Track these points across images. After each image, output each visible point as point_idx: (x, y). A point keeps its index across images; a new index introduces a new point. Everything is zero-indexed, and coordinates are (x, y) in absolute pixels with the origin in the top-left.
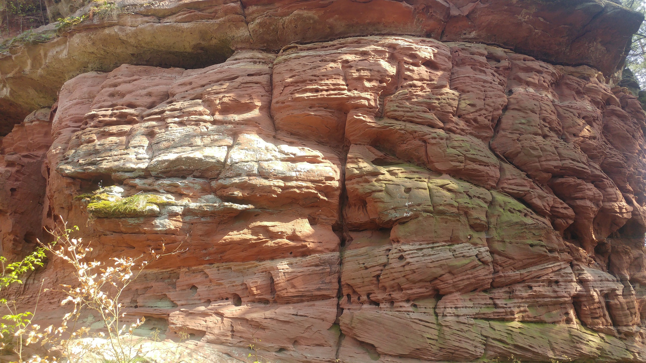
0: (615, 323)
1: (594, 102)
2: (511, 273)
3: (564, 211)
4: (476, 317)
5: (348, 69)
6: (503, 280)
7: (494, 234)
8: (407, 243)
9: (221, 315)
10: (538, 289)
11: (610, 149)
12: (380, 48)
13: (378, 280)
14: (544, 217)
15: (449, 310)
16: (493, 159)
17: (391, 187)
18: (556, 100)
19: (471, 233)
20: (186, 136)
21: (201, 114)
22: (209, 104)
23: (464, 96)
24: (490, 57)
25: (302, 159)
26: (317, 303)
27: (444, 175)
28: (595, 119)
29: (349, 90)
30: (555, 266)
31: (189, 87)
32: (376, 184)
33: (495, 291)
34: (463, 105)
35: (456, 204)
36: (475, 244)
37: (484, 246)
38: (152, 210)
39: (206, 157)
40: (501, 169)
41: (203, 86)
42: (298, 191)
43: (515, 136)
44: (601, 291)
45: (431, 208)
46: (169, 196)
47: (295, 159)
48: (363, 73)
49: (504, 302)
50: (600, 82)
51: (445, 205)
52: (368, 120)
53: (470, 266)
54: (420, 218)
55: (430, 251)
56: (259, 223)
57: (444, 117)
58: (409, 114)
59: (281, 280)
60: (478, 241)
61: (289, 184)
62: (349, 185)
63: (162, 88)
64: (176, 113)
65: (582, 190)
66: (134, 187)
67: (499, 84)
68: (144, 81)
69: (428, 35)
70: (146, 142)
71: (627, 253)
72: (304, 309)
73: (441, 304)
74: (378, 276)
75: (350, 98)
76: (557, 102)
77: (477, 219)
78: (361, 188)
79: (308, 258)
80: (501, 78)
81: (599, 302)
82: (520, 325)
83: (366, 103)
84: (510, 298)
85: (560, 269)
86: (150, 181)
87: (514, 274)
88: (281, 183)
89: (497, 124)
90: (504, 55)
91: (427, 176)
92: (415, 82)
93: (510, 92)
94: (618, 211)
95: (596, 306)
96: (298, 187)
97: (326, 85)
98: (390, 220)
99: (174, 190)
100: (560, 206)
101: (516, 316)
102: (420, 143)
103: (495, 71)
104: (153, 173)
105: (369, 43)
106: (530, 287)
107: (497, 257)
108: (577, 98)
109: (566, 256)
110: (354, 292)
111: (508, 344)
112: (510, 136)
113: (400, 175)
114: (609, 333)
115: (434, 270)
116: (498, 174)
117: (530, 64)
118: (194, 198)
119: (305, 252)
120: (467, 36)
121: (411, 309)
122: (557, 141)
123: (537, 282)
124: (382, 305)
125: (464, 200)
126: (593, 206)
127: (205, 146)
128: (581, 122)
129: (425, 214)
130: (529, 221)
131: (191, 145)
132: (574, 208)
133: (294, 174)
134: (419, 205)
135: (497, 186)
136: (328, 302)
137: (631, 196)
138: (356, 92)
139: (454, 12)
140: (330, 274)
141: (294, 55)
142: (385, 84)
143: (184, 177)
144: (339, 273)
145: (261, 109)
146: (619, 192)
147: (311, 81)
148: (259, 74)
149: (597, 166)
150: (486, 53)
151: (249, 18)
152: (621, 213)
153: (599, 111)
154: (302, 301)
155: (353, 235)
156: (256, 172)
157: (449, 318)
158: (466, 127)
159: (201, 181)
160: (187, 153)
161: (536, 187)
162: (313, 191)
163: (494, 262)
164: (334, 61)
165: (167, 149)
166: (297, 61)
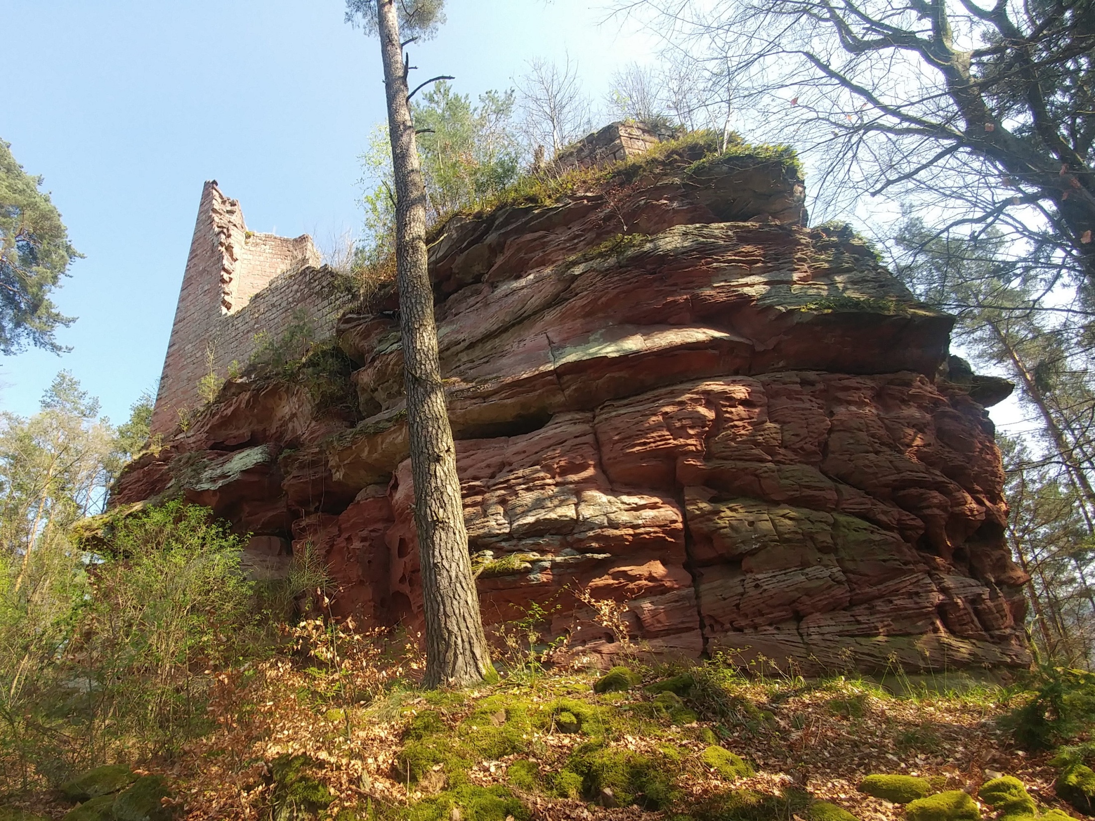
0: (987, 629)
1: (920, 407)
2: (867, 590)
3: (913, 523)
4: (841, 634)
5: (669, 420)
6: (860, 596)
7: (843, 554)
8: (760, 572)
9: (600, 652)
10: (898, 602)
11: (949, 452)
12: (694, 396)
13: (738, 609)
14: (892, 531)
15: (812, 630)
16: (829, 483)
17: (734, 523)
18: (881, 413)
19: (820, 555)
20: (537, 500)
21: (543, 479)
22: (548, 469)
23: (785, 427)
24: (804, 383)
25: (644, 507)
26: (683, 635)
27: (782, 505)
28: (926, 425)
29: (675, 439)
30: (913, 578)
31: (523, 455)
32: (719, 521)
33: (854, 608)
34: (787, 436)
35: (800, 531)
36: (826, 566)
37: (835, 567)
38: (526, 567)
39: (560, 516)
40: (837, 491)
41: (537, 453)
42: (647, 537)
43: (846, 457)
44: (965, 597)
45: (777, 538)
46: (535, 553)
47: (638, 508)
48: (684, 422)
49: (866, 618)
50: (923, 384)
51: (789, 533)
52: (699, 464)
53: (825, 586)
54: (769, 548)
55: (784, 577)
56: (617, 569)
57: (770, 450)
58: (737, 453)
59: (646, 616)
60: (829, 563)
61: (638, 531)
62: (692, 525)
63: (497, 459)
64: (520, 480)
65: (926, 499)
66: (501, 549)
67: (819, 408)
68: (480, 455)
69: (736, 373)
70: (501, 510)
71: (989, 556)
72: (673, 640)
73: (803, 625)
74: (737, 605)
75: (677, 446)
76: (882, 414)
77: (823, 542)
78: (705, 527)
79: (667, 595)
80: (819, 401)
81: (965, 609)
82: (886, 638)
83: (694, 448)
84: (871, 614)
85: (919, 581)
86: (514, 542)
87: (873, 590)
88: (631, 531)
89: (824, 447)
90: (817, 378)
91: (766, 508)
92: (736, 423)
93: (831, 414)
94: (969, 513)
95: (962, 612)
96: (648, 533)
97: (653, 437)
98: (741, 553)
99: (537, 548)
100: (907, 518)
101: (881, 630)
102: (753, 478)
103: (812, 396)
104: (515, 536)
105: (683, 393)
106: (891, 602)
107: (851, 576)
108: (903, 407)
109: (922, 566)
110: (717, 622)
111: (877, 657)
112: (840, 457)
113: (740, 510)
114: (981, 639)
115: (791, 594)
116: (836, 497)
117: (846, 382)
118: (556, 553)
119: (664, 590)
120: (775, 366)
121: (775, 632)
122: (890, 455)
123: (897, 595)
124: (746, 631)
125: (807, 526)
126: (941, 513)
127: (556, 507)
128: (911, 431)
129: (773, 544)
130: (876, 537)
131: (543, 508)
132: (924, 518)
133: (640, 522)
134: (765, 536)
135: (837, 507)
136: (693, 633)
137: (981, 496)
138: (681, 440)
139: (759, 348)
140: (690, 607)
141: (614, 414)
142: (707, 429)
143: (542, 536)
144: (699, 606)
145: (595, 467)
146: (966, 495)
147: (637, 435)
148: (584, 435)
149: (938, 473)
150: (798, 380)
151: (564, 386)
152: (974, 516)
153: (928, 416)
154: (669, 634)
155: (702, 570)
156: (606, 524)
157: (814, 637)
158: (794, 457)
159: (559, 537)
160: (542, 515)
161: (878, 503)
162: (661, 535)
163: (849, 581)
164: (655, 415)
165: (524, 514)
166: (619, 419)
